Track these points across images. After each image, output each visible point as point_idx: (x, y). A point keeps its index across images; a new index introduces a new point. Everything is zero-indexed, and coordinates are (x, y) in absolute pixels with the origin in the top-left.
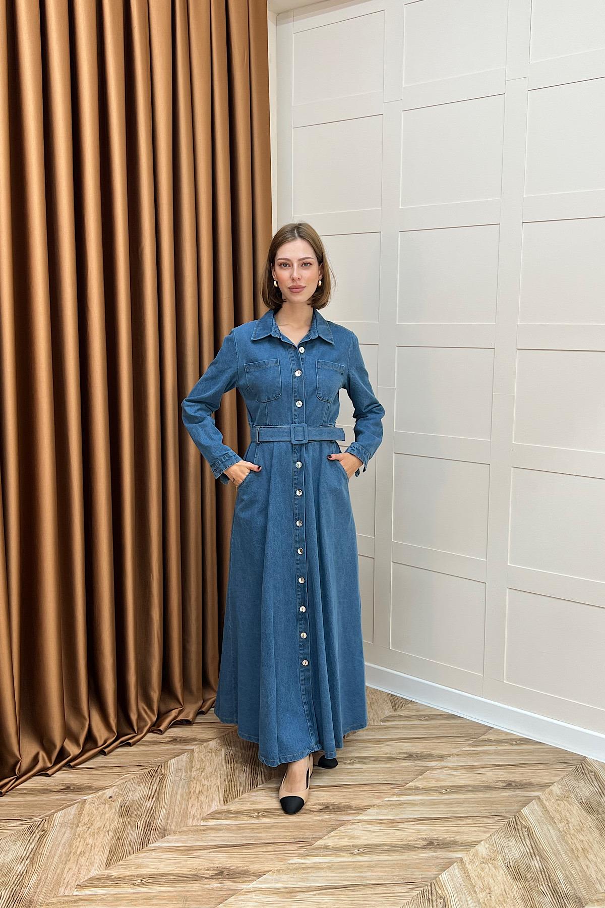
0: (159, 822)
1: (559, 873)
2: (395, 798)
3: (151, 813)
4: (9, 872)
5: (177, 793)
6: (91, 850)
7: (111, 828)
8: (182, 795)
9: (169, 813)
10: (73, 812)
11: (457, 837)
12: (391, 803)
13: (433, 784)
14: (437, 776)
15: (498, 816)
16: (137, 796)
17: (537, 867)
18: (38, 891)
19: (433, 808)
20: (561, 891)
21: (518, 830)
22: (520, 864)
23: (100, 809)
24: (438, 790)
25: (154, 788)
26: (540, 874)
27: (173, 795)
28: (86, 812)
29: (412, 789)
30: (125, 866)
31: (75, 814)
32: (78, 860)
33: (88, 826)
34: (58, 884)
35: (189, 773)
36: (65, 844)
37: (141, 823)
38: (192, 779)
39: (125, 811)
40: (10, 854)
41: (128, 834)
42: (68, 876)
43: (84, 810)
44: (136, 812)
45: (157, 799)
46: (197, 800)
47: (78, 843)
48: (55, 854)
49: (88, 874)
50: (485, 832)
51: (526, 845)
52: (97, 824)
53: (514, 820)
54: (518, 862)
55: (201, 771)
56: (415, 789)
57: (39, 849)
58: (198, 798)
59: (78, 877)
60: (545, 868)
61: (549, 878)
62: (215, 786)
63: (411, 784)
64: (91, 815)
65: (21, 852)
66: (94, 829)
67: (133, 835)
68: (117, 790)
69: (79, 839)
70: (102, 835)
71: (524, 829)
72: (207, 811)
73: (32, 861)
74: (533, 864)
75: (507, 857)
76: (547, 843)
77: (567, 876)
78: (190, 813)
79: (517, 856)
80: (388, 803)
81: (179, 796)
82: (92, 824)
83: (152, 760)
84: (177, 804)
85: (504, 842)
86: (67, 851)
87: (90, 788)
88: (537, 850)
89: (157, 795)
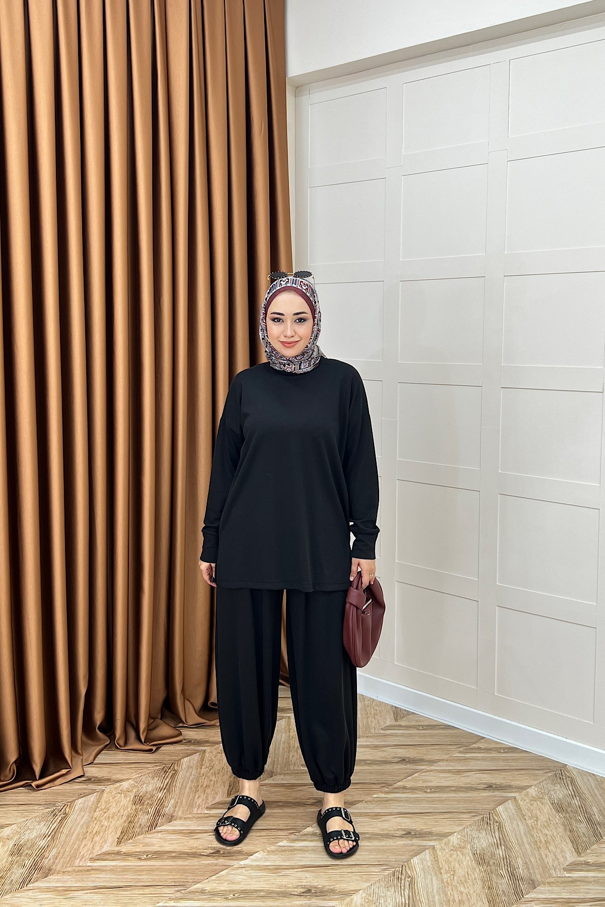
0: (167, 810)
1: (519, 860)
2: (383, 795)
3: (161, 803)
4: (32, 846)
5: (186, 786)
6: (105, 831)
7: (125, 813)
8: (190, 788)
9: (177, 802)
10: (92, 799)
11: (433, 829)
12: (379, 799)
13: (420, 784)
14: (424, 778)
15: (473, 812)
16: (150, 788)
17: (501, 854)
18: (57, 861)
19: (416, 804)
20: (518, 875)
21: (490, 824)
22: (486, 853)
23: (116, 798)
24: (423, 789)
25: (166, 782)
26: (502, 860)
27: (183, 787)
28: (103, 800)
29: (401, 788)
30: (134, 844)
31: (93, 801)
32: (93, 838)
33: (105, 811)
34: (74, 857)
35: (199, 770)
36: (83, 825)
37: (152, 811)
38: (201, 775)
39: (139, 800)
40: (34, 832)
41: (139, 818)
42: (83, 851)
43: (102, 798)
44: (148, 801)
45: (168, 790)
46: (203, 793)
47: (94, 825)
48: (74, 832)
49: (101, 850)
50: (459, 825)
51: (494, 837)
52: (113, 810)
53: (488, 816)
54: (485, 851)
55: (210, 768)
56: (402, 788)
57: (60, 829)
58: (205, 791)
59: (92, 852)
60: (508, 857)
61: (510, 864)
62: (221, 781)
63: (400, 784)
64: (107, 802)
65: (44, 830)
66: (109, 814)
67: (144, 819)
68: (133, 782)
69: (95, 822)
70: (116, 819)
71: (495, 824)
72: (211, 801)
73: (53, 838)
74: (498, 853)
75: (475, 846)
76: (514, 835)
77: (526, 863)
78: (196, 803)
79: (484, 845)
80: (376, 799)
81: (187, 789)
82: (108, 809)
83: (167, 758)
84: (186, 795)
85: (475, 834)
86: (84, 831)
87: (108, 780)
88: (504, 842)
89: (168, 788)
